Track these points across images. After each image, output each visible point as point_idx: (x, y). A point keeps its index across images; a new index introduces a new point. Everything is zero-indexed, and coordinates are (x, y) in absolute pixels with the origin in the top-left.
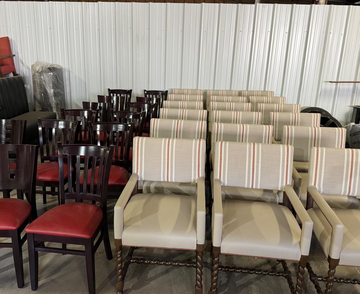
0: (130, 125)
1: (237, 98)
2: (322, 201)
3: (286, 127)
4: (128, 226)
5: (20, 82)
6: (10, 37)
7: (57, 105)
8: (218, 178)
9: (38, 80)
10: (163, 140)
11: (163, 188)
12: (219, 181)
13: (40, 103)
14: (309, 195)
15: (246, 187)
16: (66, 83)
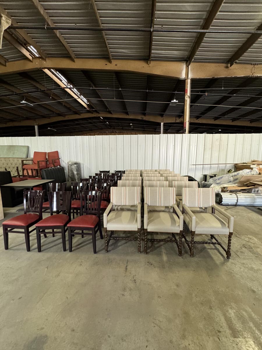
0: (109, 184)
1: (154, 172)
2: (189, 210)
3: (174, 182)
4: (109, 222)
5: (62, 169)
6: (58, 151)
7: (78, 178)
8: (146, 202)
9: (70, 168)
10: (123, 187)
11: (123, 208)
12: (147, 204)
13: (71, 178)
14: (183, 208)
15: (158, 205)
16: (82, 169)
